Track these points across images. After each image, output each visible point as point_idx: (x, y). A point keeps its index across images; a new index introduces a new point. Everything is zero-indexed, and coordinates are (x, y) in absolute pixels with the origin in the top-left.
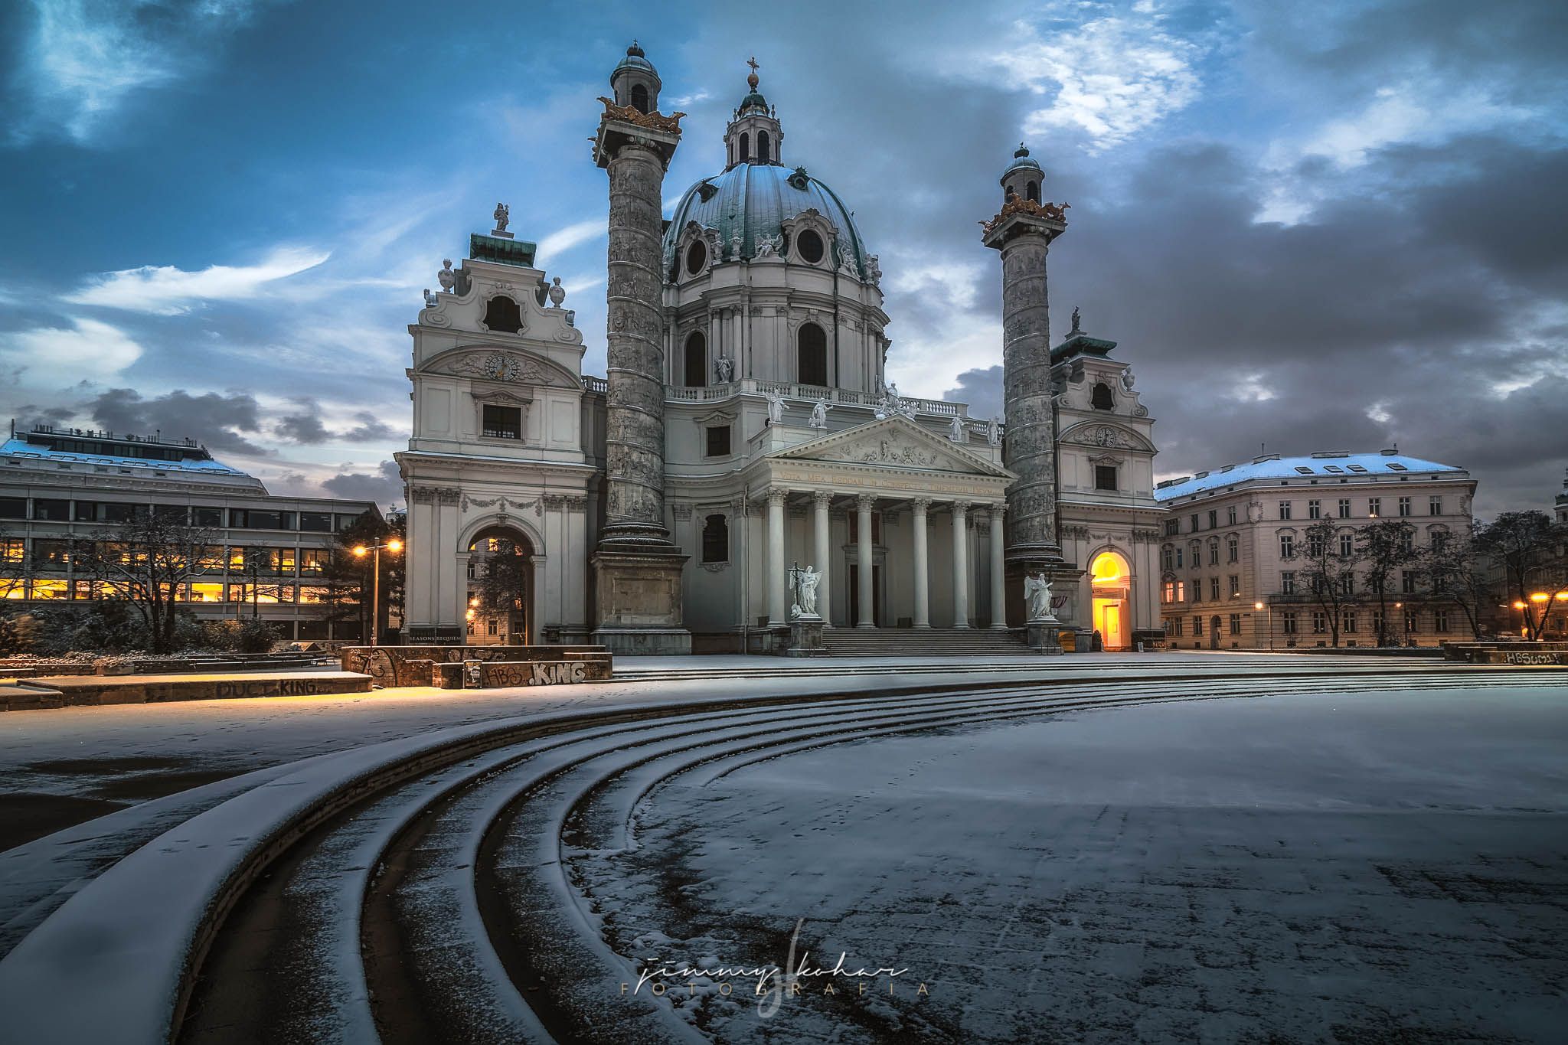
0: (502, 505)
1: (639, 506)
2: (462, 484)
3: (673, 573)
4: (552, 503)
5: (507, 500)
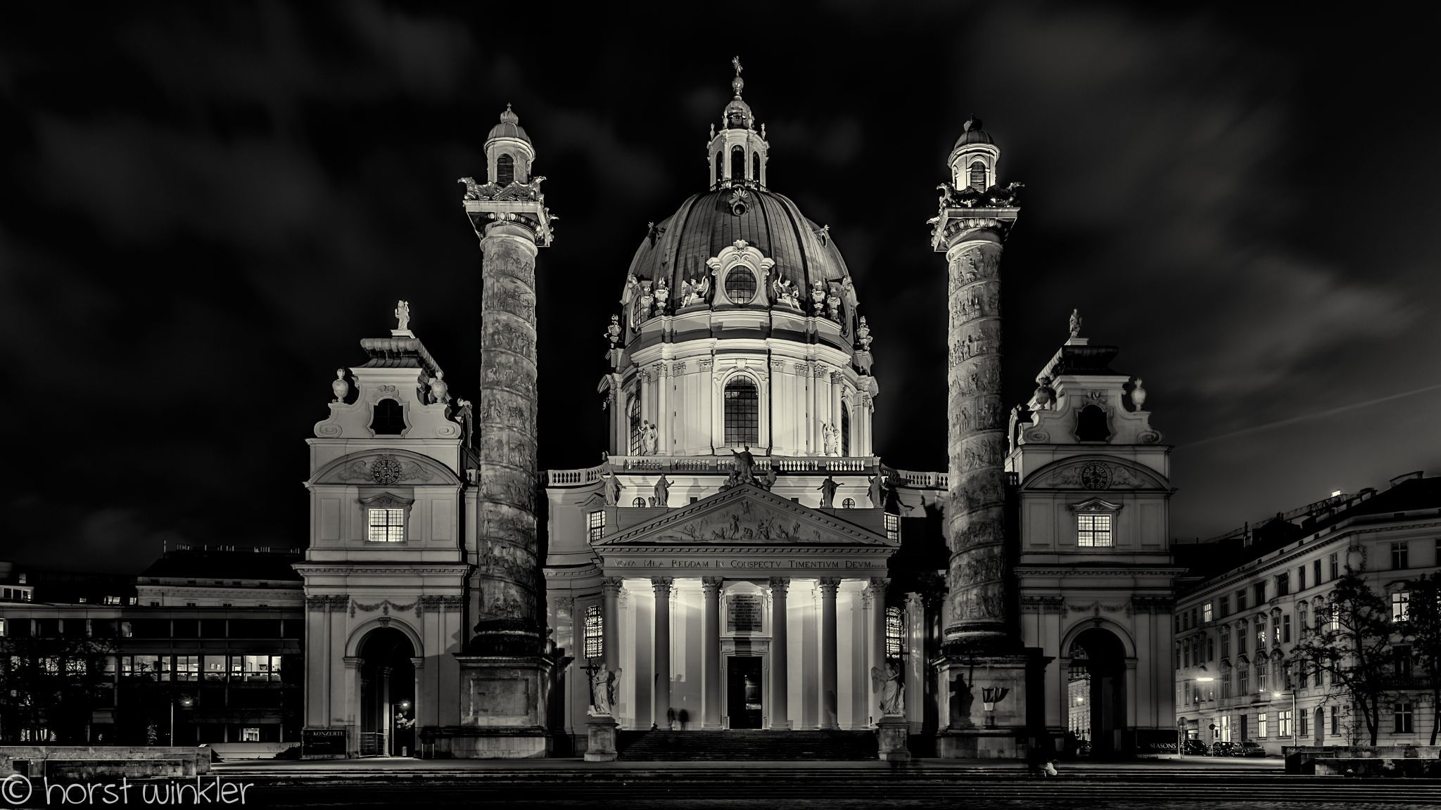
0: (386, 609)
1: (501, 602)
2: (349, 590)
3: (530, 671)
4: (430, 604)
5: (390, 604)
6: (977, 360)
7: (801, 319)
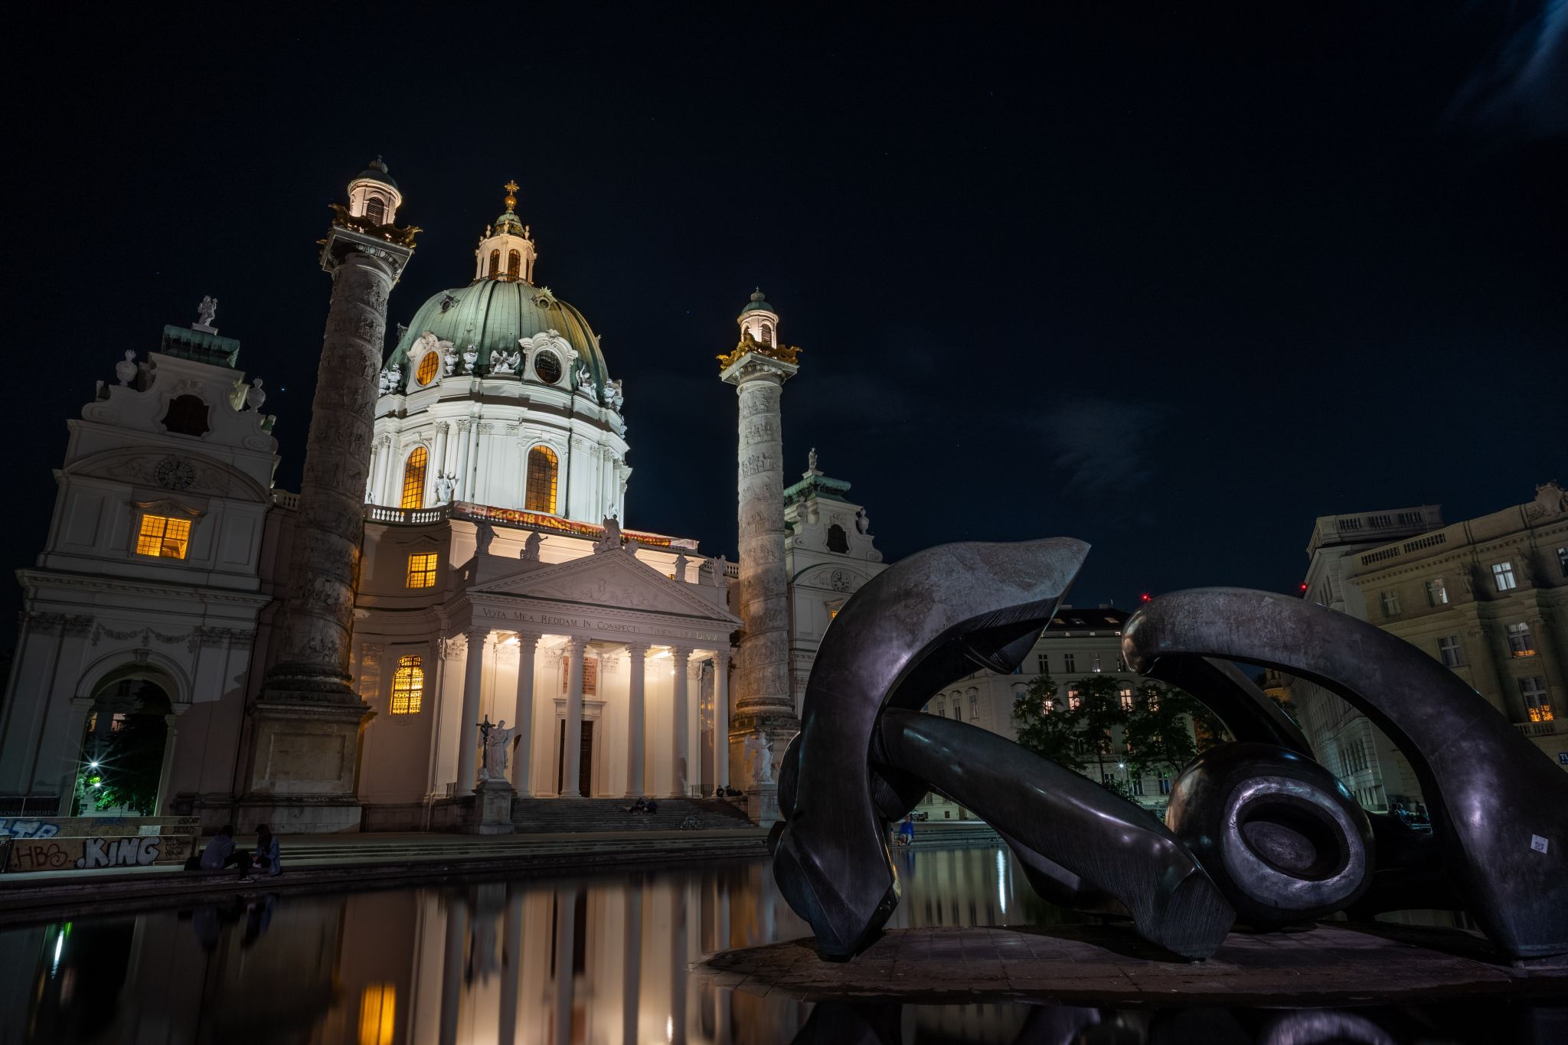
0: (146, 639)
1: (317, 643)
2: (94, 610)
4: (210, 636)
5: (153, 632)
6: (770, 473)
7: (596, 408)
